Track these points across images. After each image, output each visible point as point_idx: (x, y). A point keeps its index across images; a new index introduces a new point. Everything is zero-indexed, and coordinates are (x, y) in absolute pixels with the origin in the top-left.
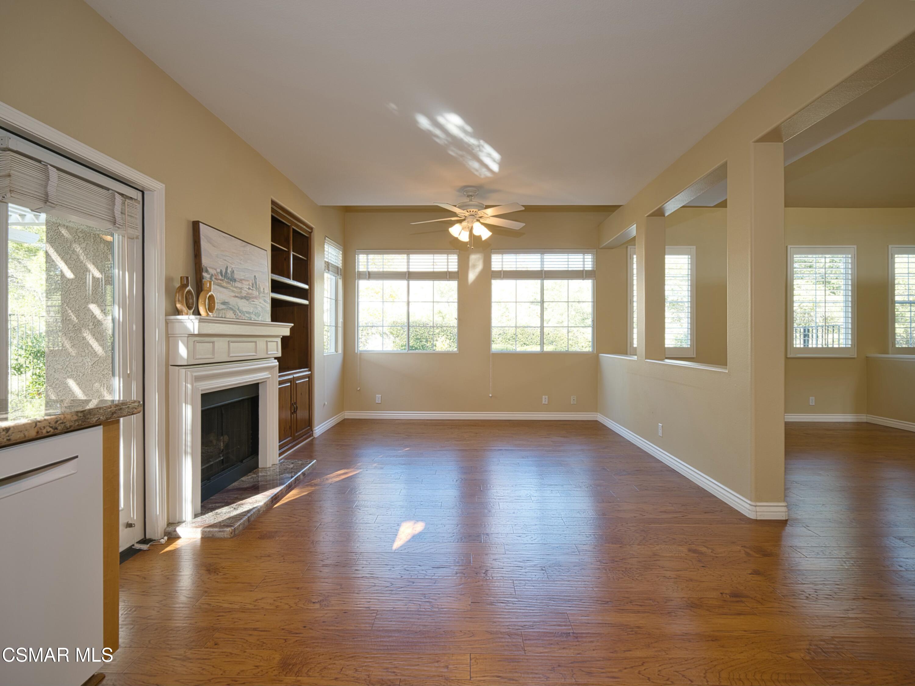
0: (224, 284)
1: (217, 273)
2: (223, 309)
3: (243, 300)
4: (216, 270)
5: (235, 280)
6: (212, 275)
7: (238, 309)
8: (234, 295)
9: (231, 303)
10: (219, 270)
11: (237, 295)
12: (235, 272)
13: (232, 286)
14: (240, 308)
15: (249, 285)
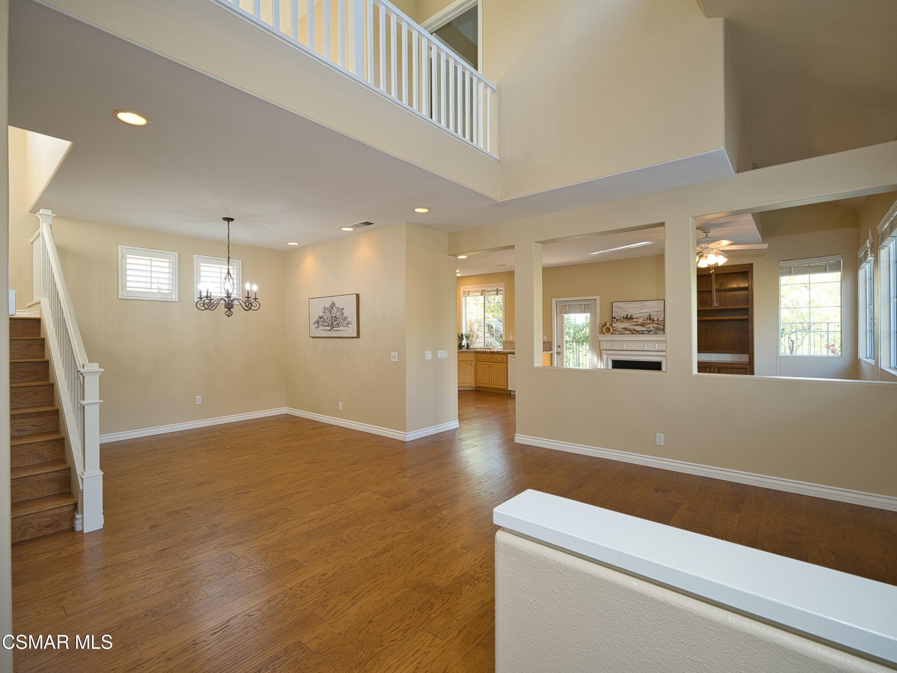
0: (625, 321)
1: (621, 318)
2: (622, 331)
3: (638, 326)
4: (620, 317)
5: (633, 319)
6: (618, 319)
7: (634, 330)
8: (631, 324)
9: (629, 328)
10: (622, 317)
11: (633, 324)
12: (633, 315)
13: (630, 321)
14: (636, 329)
15: (644, 319)
